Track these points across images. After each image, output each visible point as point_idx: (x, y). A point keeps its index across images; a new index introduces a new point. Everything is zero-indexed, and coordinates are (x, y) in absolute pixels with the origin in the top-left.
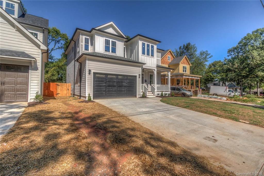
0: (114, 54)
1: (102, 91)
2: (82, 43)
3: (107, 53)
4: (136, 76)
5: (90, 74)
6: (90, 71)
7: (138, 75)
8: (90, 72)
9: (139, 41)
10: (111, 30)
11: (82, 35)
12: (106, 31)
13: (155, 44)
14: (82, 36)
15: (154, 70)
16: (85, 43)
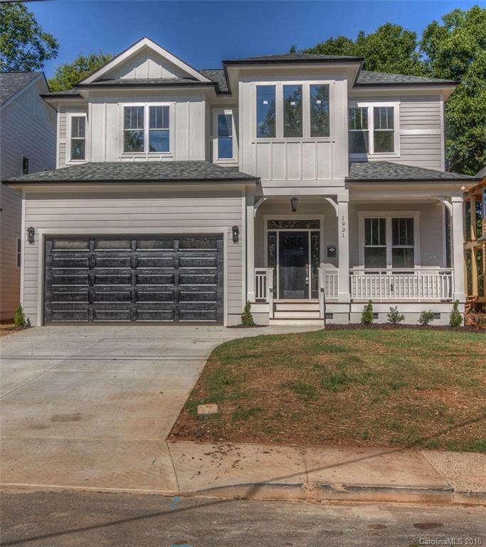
0: (160, 157)
1: (78, 298)
2: (64, 139)
3: (134, 158)
4: (220, 237)
5: (31, 241)
6: (31, 232)
7: (226, 231)
8: (33, 234)
9: (240, 83)
10: (148, 71)
11: (64, 110)
12: (130, 76)
13: (337, 76)
14: (63, 115)
15: (335, 198)
16: (74, 134)
